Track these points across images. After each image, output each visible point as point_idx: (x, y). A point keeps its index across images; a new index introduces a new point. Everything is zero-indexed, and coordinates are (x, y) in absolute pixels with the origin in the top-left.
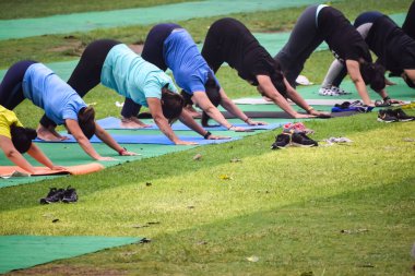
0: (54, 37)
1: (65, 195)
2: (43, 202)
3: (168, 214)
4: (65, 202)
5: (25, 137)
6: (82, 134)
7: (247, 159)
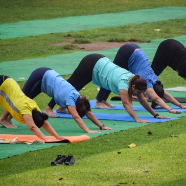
0: (57, 35)
1: (66, 160)
2: (53, 164)
3: (132, 176)
4: (67, 164)
5: (40, 118)
6: (78, 115)
7: (181, 135)
